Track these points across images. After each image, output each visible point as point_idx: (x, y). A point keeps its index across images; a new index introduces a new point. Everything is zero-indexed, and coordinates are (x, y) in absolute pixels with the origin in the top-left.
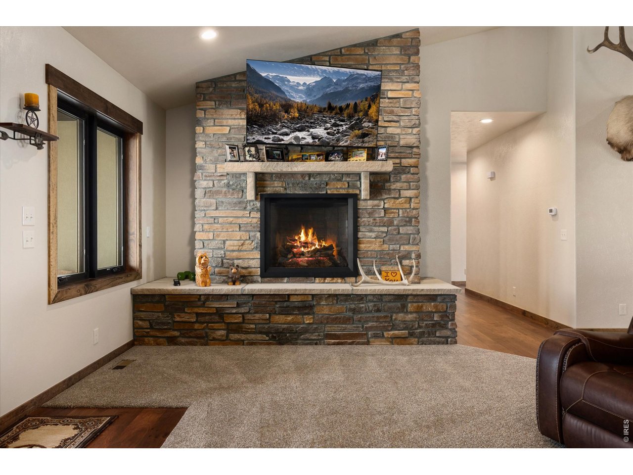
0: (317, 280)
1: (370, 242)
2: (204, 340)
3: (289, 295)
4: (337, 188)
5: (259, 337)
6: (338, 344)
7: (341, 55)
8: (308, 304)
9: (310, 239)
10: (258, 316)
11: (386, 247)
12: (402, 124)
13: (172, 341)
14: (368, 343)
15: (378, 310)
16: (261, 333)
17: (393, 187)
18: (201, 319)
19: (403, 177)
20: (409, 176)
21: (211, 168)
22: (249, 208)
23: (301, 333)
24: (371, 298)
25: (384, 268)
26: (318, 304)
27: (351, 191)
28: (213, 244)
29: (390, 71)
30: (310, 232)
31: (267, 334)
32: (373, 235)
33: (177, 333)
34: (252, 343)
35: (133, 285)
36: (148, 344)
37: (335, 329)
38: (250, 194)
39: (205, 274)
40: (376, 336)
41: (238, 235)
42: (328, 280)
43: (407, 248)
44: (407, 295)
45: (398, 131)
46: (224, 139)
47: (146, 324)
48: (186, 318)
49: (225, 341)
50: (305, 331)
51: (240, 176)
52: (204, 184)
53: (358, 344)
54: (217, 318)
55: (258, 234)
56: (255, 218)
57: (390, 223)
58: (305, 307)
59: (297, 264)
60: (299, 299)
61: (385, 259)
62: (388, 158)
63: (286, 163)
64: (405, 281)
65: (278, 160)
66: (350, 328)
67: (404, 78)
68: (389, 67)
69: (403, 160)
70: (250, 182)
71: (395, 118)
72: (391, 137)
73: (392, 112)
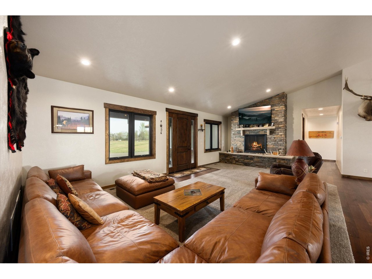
0: (257, 153)
1: (269, 145)
2: (231, 163)
3: (248, 156)
4: (262, 133)
5: (242, 164)
6: (259, 167)
7: (263, 102)
8: (252, 158)
9: (256, 144)
10: (241, 159)
11: (274, 147)
12: (279, 116)
13: (226, 162)
14: (266, 168)
15: (269, 161)
16: (242, 163)
17: (276, 132)
18: (231, 159)
19: (279, 129)
20: (281, 129)
21: (234, 129)
22: (242, 137)
23: (251, 164)
24: (267, 158)
25: (274, 152)
26: (254, 158)
27: (265, 133)
28: (235, 145)
29: (276, 104)
30: (256, 143)
31: (243, 163)
32: (271, 144)
33: (227, 161)
34: (240, 165)
35: (220, 152)
36: (222, 162)
37: (258, 164)
38: (242, 134)
39: (232, 151)
40: (268, 167)
41: (239, 143)
42: (259, 153)
43: (280, 147)
44: (276, 158)
45: (278, 118)
46: (237, 123)
47: (221, 159)
48: (228, 158)
49: (235, 164)
50: (252, 164)
51: (240, 131)
52: (233, 133)
53: (263, 168)
54: (234, 159)
55: (244, 143)
56: (243, 139)
57: (276, 141)
58: (251, 159)
59: (253, 150)
60: (250, 157)
61: (274, 150)
62: (274, 125)
63: (249, 128)
64: (278, 155)
65: (247, 127)
66: (262, 164)
67: (280, 105)
68: (275, 103)
69: (279, 125)
70: (242, 132)
71: (277, 115)
72: (276, 120)
73: (276, 114)
